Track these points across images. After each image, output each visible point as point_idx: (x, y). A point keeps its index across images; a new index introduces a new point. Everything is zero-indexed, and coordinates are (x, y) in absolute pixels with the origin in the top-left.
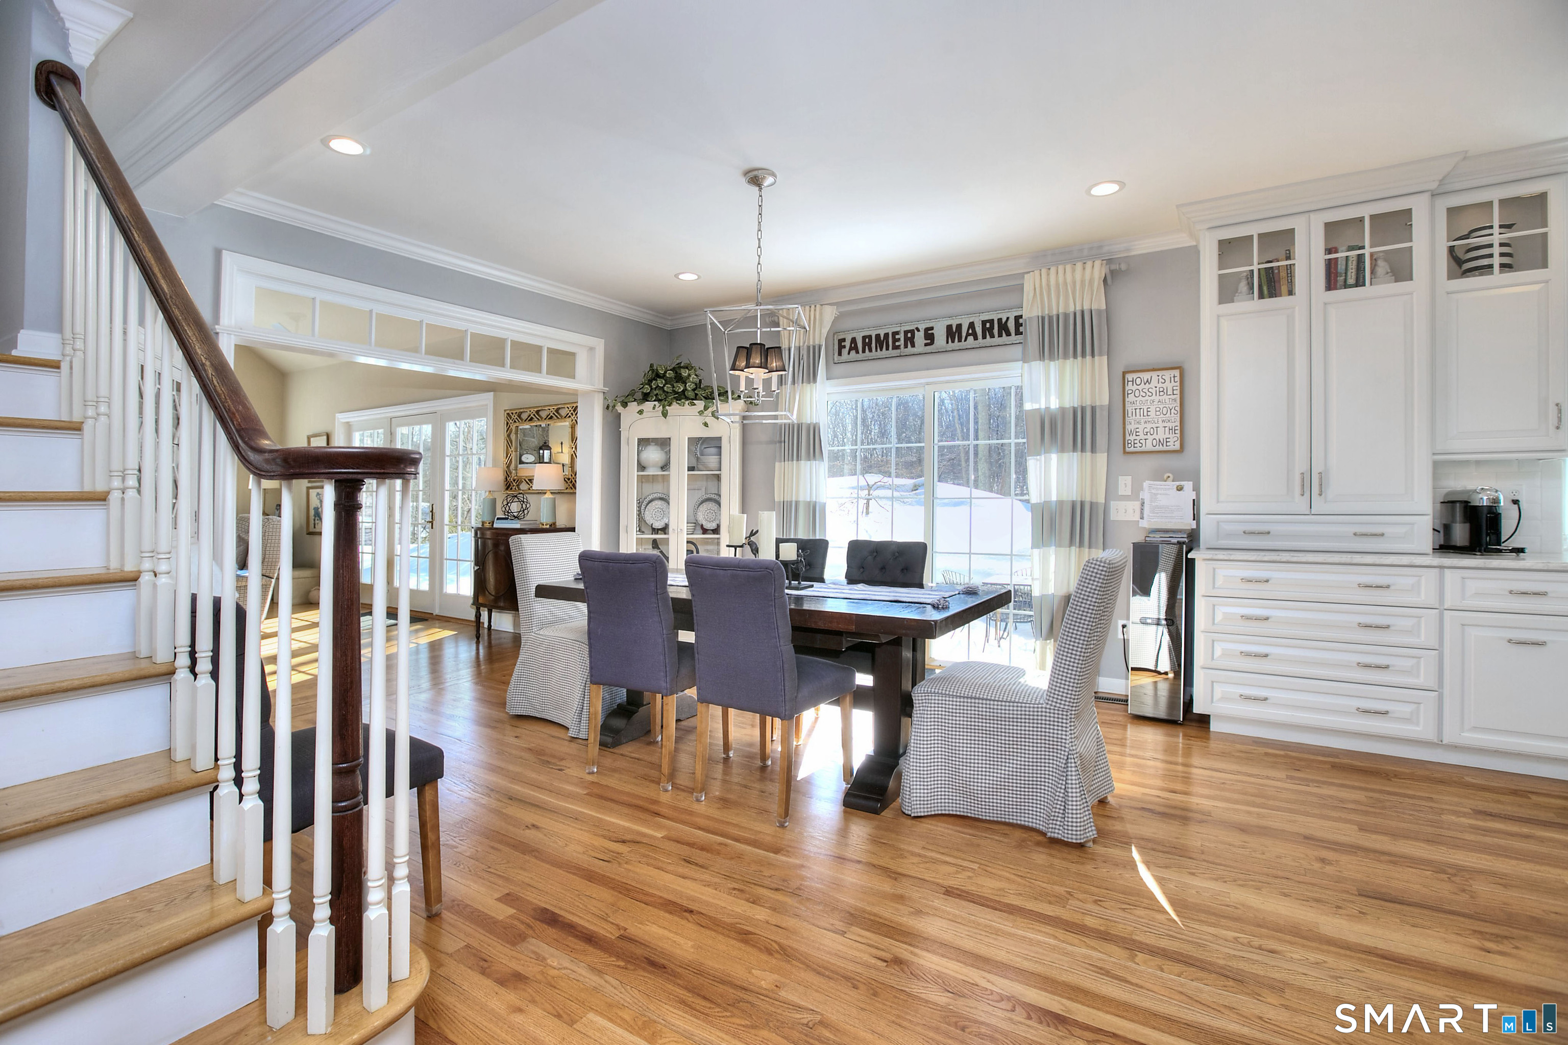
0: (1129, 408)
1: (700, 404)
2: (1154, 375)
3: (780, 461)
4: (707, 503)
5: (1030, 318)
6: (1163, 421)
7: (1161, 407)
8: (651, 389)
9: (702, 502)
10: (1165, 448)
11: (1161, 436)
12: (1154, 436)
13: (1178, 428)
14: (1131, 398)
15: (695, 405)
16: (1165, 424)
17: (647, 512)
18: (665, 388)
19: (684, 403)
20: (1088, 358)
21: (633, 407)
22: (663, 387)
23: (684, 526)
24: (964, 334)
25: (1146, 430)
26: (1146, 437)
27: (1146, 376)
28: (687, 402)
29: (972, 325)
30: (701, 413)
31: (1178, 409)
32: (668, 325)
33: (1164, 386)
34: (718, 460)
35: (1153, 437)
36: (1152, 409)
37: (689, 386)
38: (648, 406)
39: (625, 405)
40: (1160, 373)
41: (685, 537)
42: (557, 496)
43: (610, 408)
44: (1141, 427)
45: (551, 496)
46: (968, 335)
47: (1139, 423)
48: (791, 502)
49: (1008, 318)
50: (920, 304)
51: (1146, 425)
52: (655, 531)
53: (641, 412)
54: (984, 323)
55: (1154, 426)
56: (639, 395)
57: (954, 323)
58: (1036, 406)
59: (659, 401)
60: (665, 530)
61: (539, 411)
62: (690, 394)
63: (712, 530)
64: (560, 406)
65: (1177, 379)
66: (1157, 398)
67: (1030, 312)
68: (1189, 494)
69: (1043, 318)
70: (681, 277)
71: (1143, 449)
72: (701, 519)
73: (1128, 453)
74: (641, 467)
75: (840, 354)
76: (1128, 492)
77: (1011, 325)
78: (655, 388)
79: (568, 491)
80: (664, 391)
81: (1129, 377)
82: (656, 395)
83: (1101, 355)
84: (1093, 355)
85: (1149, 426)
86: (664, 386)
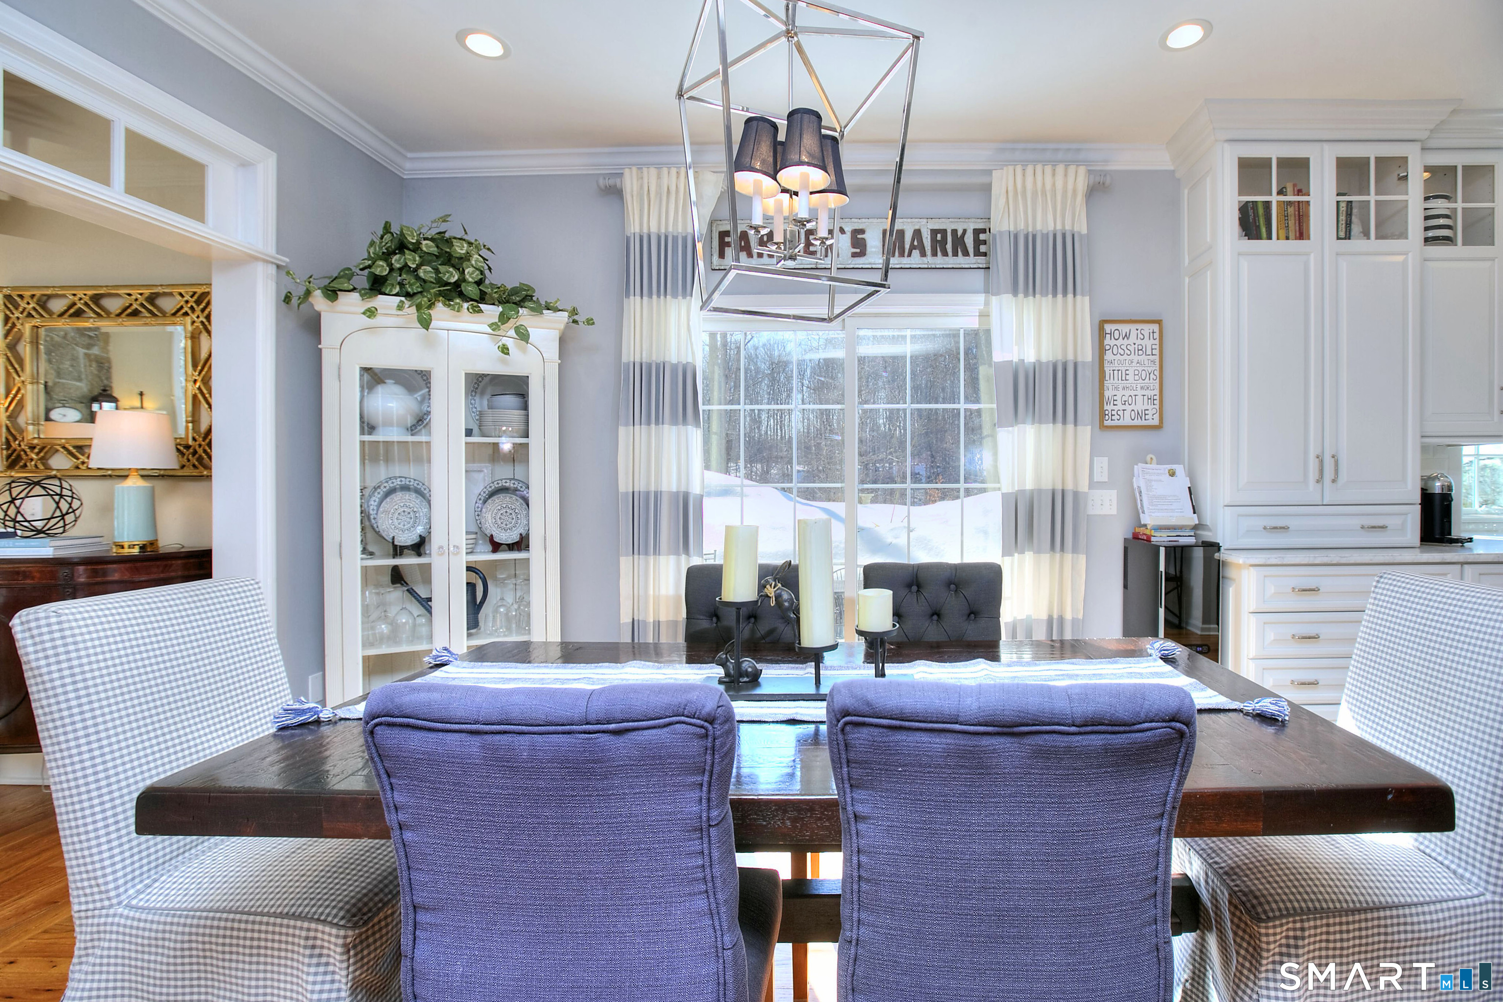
0: (1108, 369)
1: (492, 311)
2: (1133, 327)
3: (627, 425)
4: (501, 496)
5: (1001, 233)
6: (1142, 388)
7: (1140, 369)
8: (392, 270)
9: (492, 494)
10: (1144, 423)
11: (1140, 406)
12: (1133, 407)
13: (1157, 397)
14: (1108, 356)
15: (481, 311)
16: (1144, 392)
17: (381, 516)
18: (421, 273)
19: (460, 306)
20: (1070, 296)
21: (351, 302)
22: (416, 270)
23: (461, 540)
24: (907, 246)
25: (1124, 398)
26: (1124, 407)
27: (1125, 328)
28: (466, 305)
29: (917, 233)
30: (494, 328)
31: (1157, 373)
33: (1143, 343)
34: (522, 418)
35: (1131, 407)
36: (1131, 372)
37: (471, 274)
38: (386, 302)
39: (332, 293)
40: (1140, 326)
41: (462, 560)
42: (159, 484)
43: (295, 301)
44: (1119, 394)
45: (141, 483)
46: (912, 247)
47: (1117, 388)
48: (647, 493)
49: (965, 231)
51: (1124, 392)
52: (398, 551)
53: (371, 313)
54: (934, 232)
55: (1133, 393)
56: (362, 281)
58: (1007, 358)
59: (408, 295)
60: (419, 547)
61: (102, 296)
62: (470, 290)
63: (508, 545)
64: (159, 290)
65: (1156, 335)
66: (1136, 358)
67: (998, 225)
68: (1182, 482)
69: (1016, 236)
71: (1121, 423)
72: (491, 528)
73: (1107, 427)
74: (368, 426)
75: (722, 255)
76: (1105, 479)
77: (969, 240)
78: (401, 269)
79: (186, 472)
80: (418, 278)
81: (1108, 328)
82: (403, 283)
83: (1082, 294)
84: (1075, 294)
85: (1127, 393)
86: (419, 266)
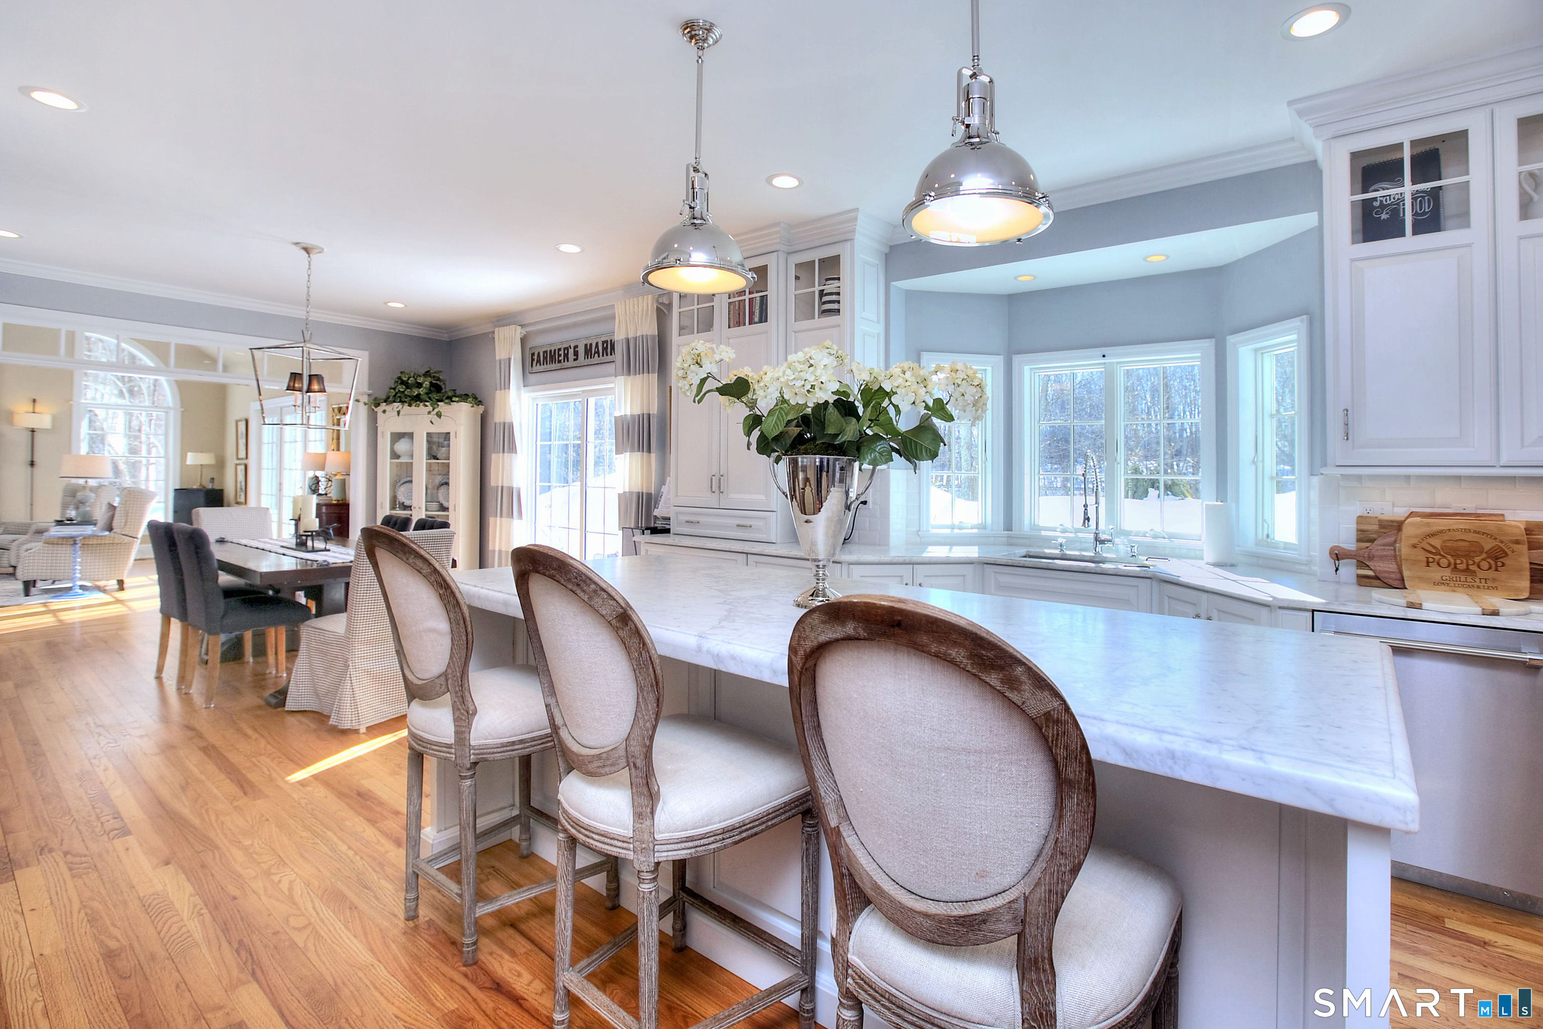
1: (430, 406)
5: (617, 342)
8: (398, 393)
9: (442, 485)
17: (399, 493)
18: (407, 392)
19: (419, 405)
20: (646, 374)
21: (385, 407)
24: (593, 352)
28: (421, 404)
29: (597, 345)
30: (429, 413)
32: (445, 337)
34: (446, 451)
38: (392, 406)
39: (379, 405)
43: (370, 408)
46: (595, 353)
48: (497, 487)
50: (574, 325)
53: (390, 411)
54: (603, 343)
56: (388, 398)
57: (588, 342)
58: (621, 413)
62: (424, 397)
67: (619, 336)
69: (623, 342)
70: (389, 304)
74: (393, 456)
75: (532, 366)
77: (609, 347)
80: (406, 394)
82: (400, 397)
83: (653, 372)
84: (649, 373)
86: (406, 390)
